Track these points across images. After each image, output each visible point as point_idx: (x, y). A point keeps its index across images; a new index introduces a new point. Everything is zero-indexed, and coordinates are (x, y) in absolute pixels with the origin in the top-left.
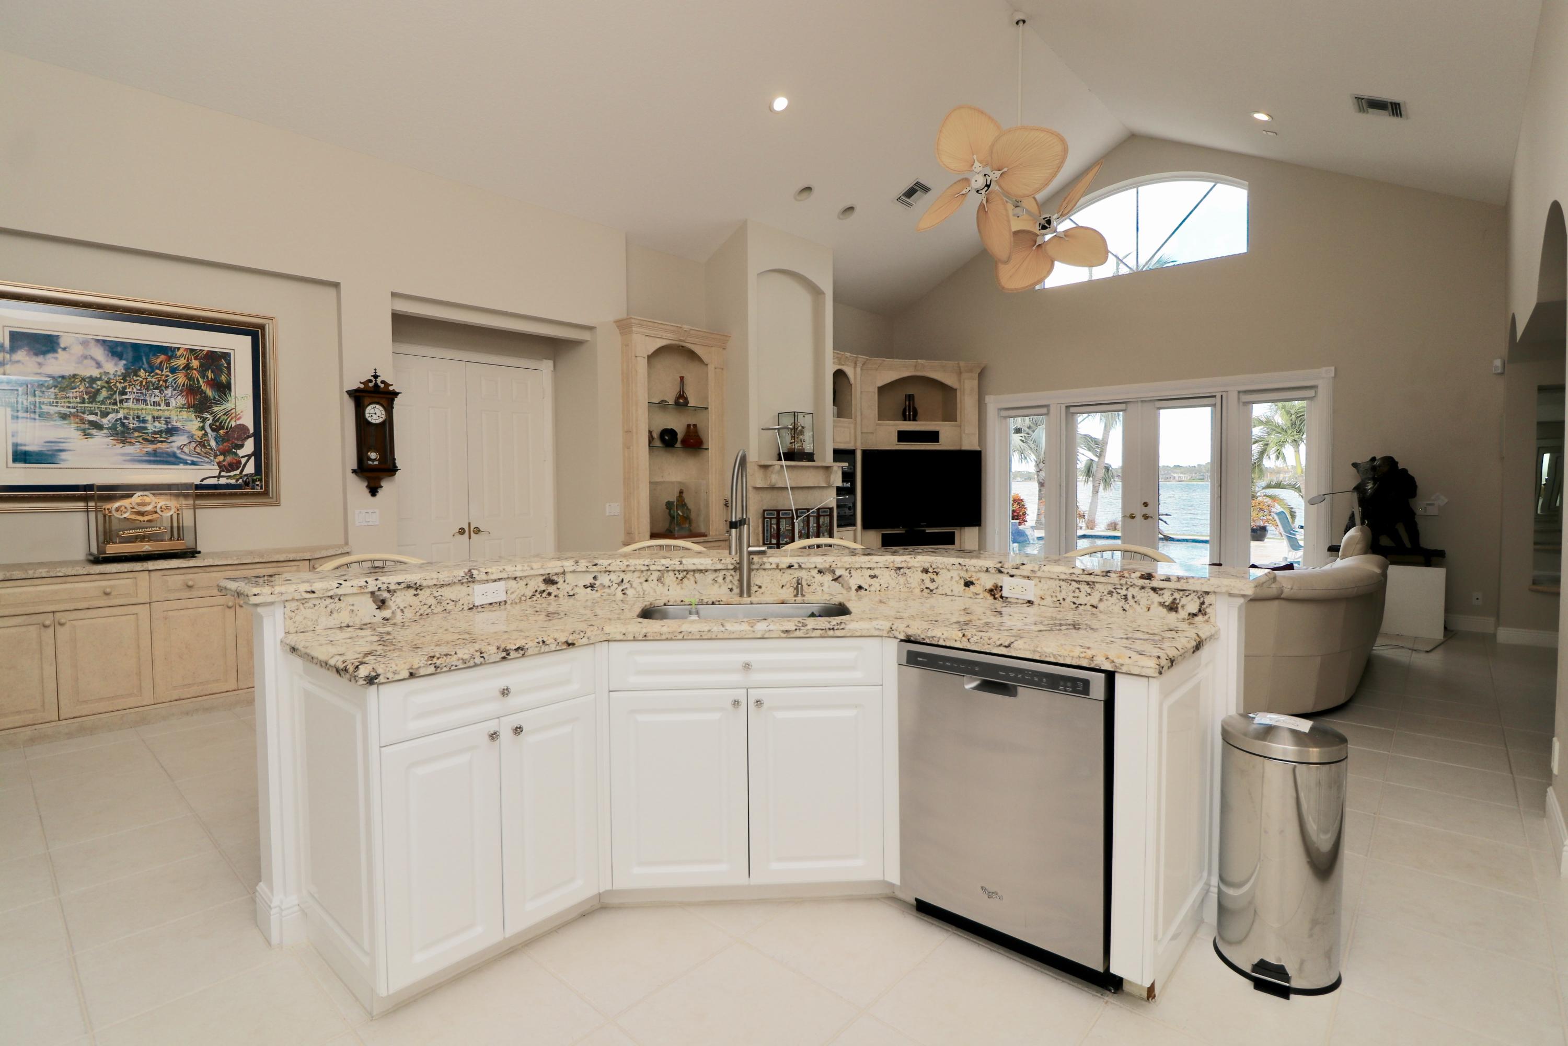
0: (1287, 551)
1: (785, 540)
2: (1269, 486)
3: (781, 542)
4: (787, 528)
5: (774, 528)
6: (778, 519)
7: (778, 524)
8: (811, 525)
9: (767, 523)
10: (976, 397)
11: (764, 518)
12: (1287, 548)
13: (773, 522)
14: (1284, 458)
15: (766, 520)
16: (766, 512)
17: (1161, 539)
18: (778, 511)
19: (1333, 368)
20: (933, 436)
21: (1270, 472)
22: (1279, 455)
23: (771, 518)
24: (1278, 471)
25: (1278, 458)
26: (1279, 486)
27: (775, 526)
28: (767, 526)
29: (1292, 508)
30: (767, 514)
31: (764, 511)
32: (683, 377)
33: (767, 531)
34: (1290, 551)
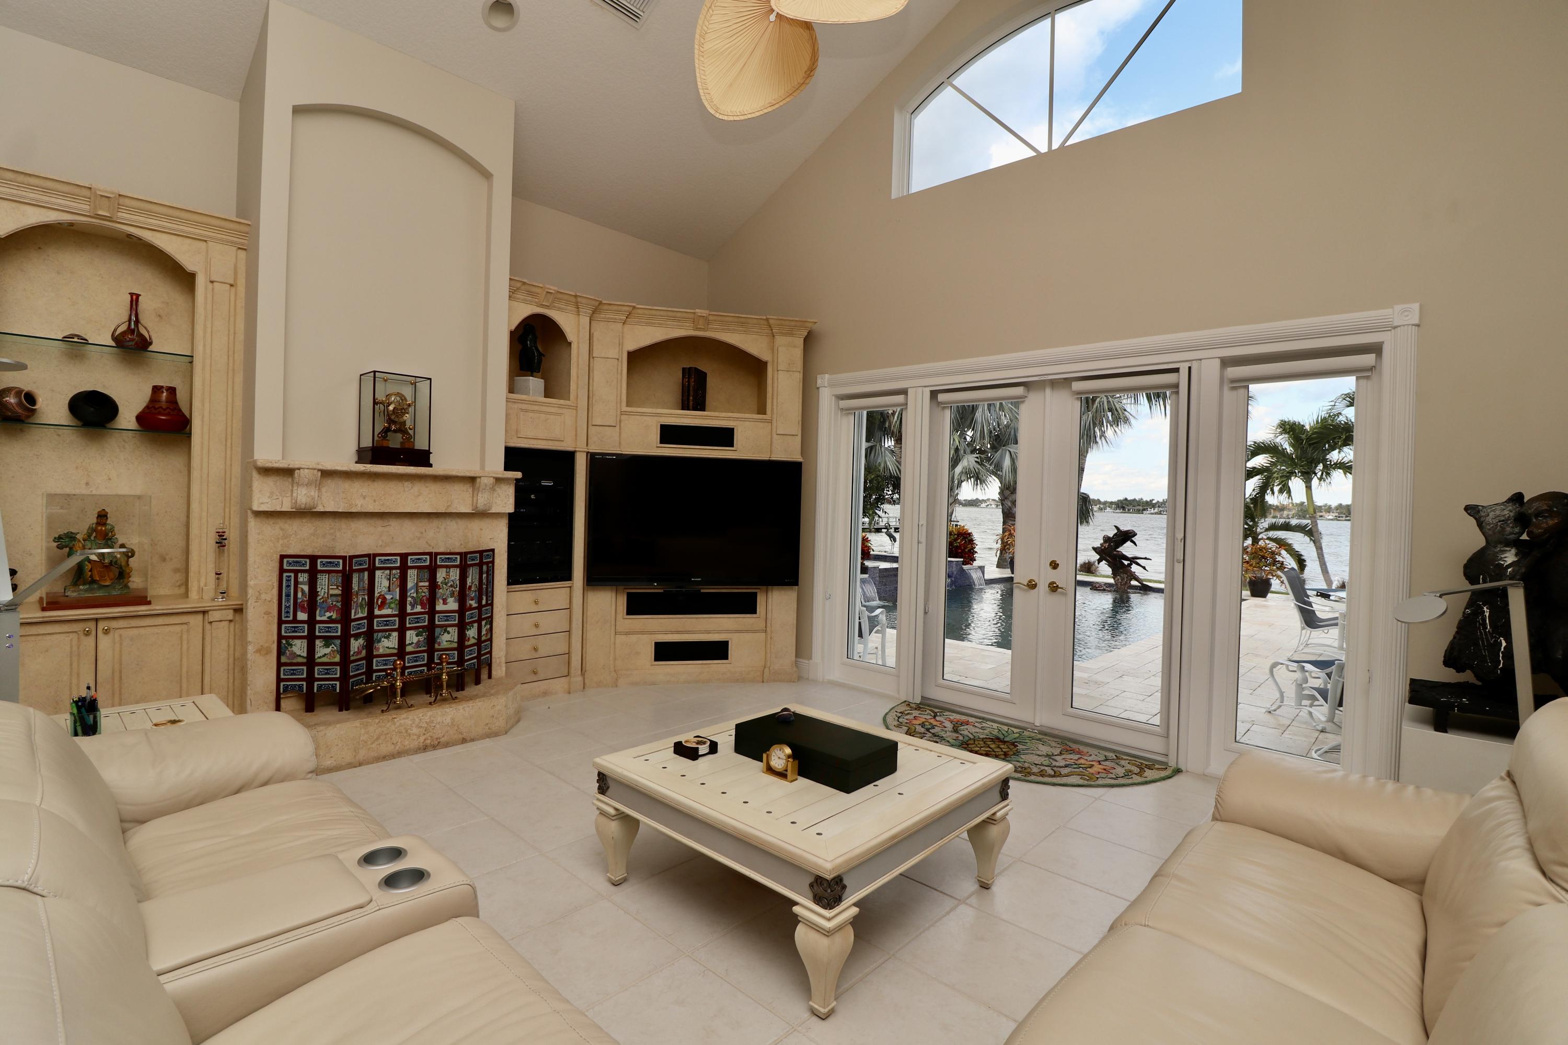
0: (1300, 629)
1: (328, 614)
2: (1273, 527)
3: (318, 618)
4: (332, 592)
5: (302, 590)
6: (313, 574)
7: (313, 584)
8: (410, 584)
9: (288, 581)
10: (799, 376)
11: (282, 571)
12: (1299, 623)
13: (301, 579)
14: (1289, 492)
15: (285, 575)
16: (285, 560)
17: (1135, 587)
18: (313, 559)
19: (1416, 307)
20: (725, 437)
21: (1273, 509)
22: (1286, 489)
23: (296, 572)
24: (1281, 509)
25: (1281, 491)
26: (1287, 527)
27: (306, 588)
28: (288, 586)
29: (1301, 555)
30: (289, 564)
31: (282, 557)
32: (138, 296)
33: (288, 595)
34: (1303, 628)
